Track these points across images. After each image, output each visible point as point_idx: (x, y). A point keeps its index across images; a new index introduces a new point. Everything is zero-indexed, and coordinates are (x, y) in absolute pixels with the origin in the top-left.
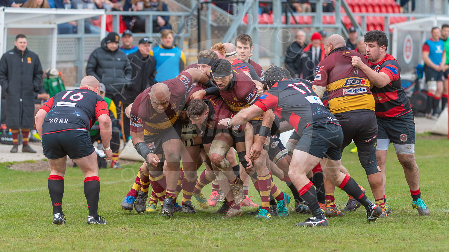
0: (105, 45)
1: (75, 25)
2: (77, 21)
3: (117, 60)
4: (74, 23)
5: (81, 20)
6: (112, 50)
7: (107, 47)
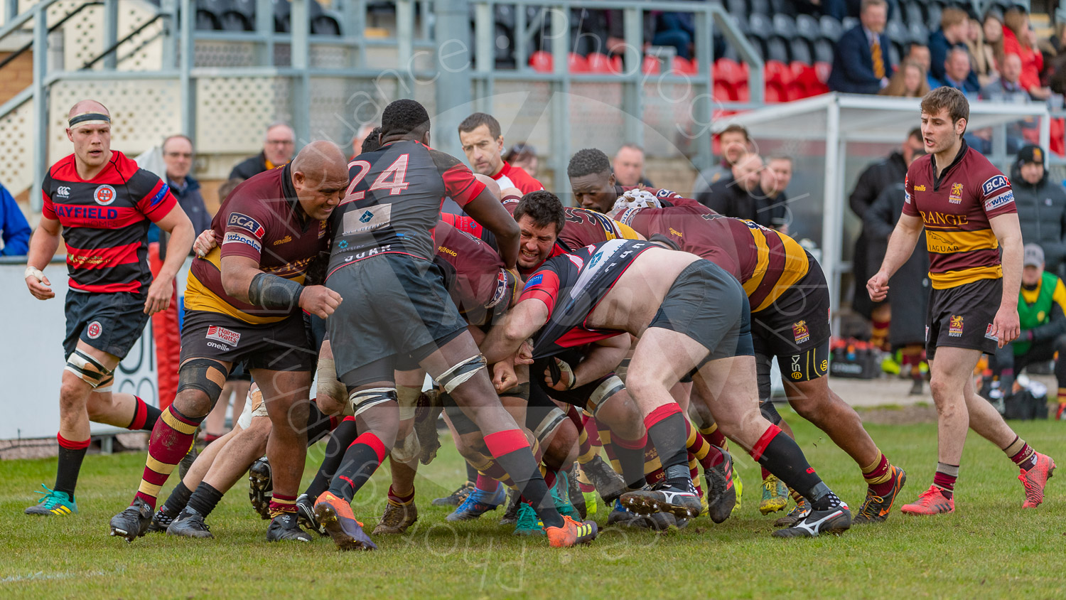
0: (1017, 173)
1: (987, 139)
2: (990, 129)
3: (1043, 204)
4: (984, 135)
5: (999, 126)
6: (1032, 180)
7: (1021, 177)
